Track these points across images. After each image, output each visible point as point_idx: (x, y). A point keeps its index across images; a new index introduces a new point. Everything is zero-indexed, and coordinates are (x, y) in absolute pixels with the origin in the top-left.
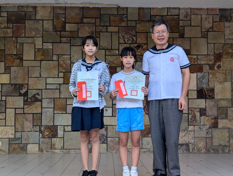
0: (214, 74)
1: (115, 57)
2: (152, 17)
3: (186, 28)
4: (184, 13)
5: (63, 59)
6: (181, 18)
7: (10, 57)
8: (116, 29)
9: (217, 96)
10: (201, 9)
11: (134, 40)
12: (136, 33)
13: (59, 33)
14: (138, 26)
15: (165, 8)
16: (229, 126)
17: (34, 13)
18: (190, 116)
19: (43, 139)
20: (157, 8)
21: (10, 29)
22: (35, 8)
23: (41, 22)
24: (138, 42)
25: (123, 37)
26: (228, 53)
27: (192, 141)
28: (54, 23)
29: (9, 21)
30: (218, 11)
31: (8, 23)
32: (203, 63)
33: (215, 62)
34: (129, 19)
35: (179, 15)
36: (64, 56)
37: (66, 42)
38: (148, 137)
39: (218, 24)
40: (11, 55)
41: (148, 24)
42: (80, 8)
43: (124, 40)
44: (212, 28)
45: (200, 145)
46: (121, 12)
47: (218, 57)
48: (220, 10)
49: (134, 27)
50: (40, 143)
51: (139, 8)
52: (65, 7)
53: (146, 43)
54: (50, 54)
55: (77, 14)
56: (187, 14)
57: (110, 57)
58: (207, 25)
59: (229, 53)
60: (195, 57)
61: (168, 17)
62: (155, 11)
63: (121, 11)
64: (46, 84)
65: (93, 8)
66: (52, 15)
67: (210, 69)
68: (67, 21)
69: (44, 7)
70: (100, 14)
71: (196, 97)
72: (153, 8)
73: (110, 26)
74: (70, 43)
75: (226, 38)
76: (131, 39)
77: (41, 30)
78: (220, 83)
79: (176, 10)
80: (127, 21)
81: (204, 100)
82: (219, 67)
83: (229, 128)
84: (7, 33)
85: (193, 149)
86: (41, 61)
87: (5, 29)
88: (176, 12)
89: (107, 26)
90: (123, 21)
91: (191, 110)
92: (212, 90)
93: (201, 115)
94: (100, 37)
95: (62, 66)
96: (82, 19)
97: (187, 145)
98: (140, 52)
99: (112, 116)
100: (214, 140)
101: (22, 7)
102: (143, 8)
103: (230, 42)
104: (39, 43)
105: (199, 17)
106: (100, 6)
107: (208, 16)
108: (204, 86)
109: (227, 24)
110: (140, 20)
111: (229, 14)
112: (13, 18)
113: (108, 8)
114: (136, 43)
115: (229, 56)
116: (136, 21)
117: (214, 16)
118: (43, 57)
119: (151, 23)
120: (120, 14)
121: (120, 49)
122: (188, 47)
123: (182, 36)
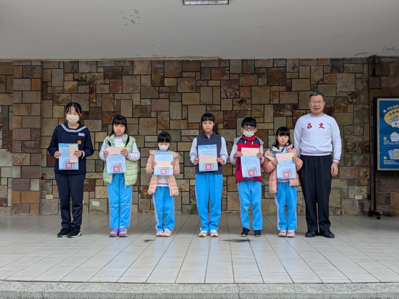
1: (216, 113)
2: (256, 69)
3: (293, 80)
4: (291, 64)
5: (161, 116)
6: (287, 71)
7: (107, 114)
8: (218, 83)
10: (310, 60)
11: (237, 94)
12: (239, 86)
13: (157, 88)
14: (242, 79)
15: (270, 59)
16: (341, 187)
17: (132, 68)
19: (142, 200)
20: (261, 59)
21: (107, 86)
22: (132, 62)
23: (139, 77)
24: (241, 96)
25: (225, 91)
27: (301, 202)
28: (152, 78)
29: (106, 76)
30: (329, 61)
31: (104, 79)
34: (231, 72)
35: (286, 67)
36: (162, 113)
37: (165, 97)
39: (329, 76)
40: (108, 112)
41: (252, 77)
42: (180, 61)
43: (226, 95)
44: (322, 80)
46: (223, 65)
47: (329, 112)
48: (332, 60)
49: (237, 81)
50: (139, 203)
51: (242, 60)
52: (164, 61)
53: (250, 97)
54: (149, 110)
55: (177, 68)
56: (295, 65)
58: (317, 77)
59: (341, 107)
60: (304, 111)
61: (274, 69)
62: (260, 62)
63: (224, 63)
64: (145, 142)
65: (193, 60)
66: (150, 70)
68: (165, 76)
69: (141, 61)
70: (201, 67)
72: (258, 60)
73: (211, 80)
74: (169, 99)
75: (338, 90)
76: (234, 93)
77: (139, 86)
79: (282, 61)
80: (230, 74)
83: (341, 189)
84: (104, 89)
85: (301, 211)
86: (139, 118)
87: (102, 86)
88: (283, 63)
89: (208, 80)
90: (226, 74)
94: (200, 92)
95: (160, 123)
96: (181, 73)
98: (243, 107)
101: (119, 62)
102: (247, 60)
103: (343, 96)
104: (136, 99)
105: (309, 68)
106: (200, 59)
107: (318, 67)
109: (339, 75)
110: (243, 73)
111: (342, 65)
112: (110, 74)
113: (208, 61)
114: (239, 98)
115: (341, 111)
116: (239, 74)
117: (325, 67)
118: (141, 114)
119: (256, 76)
120: (221, 67)
121: (222, 104)
122: (295, 102)
123: (289, 89)
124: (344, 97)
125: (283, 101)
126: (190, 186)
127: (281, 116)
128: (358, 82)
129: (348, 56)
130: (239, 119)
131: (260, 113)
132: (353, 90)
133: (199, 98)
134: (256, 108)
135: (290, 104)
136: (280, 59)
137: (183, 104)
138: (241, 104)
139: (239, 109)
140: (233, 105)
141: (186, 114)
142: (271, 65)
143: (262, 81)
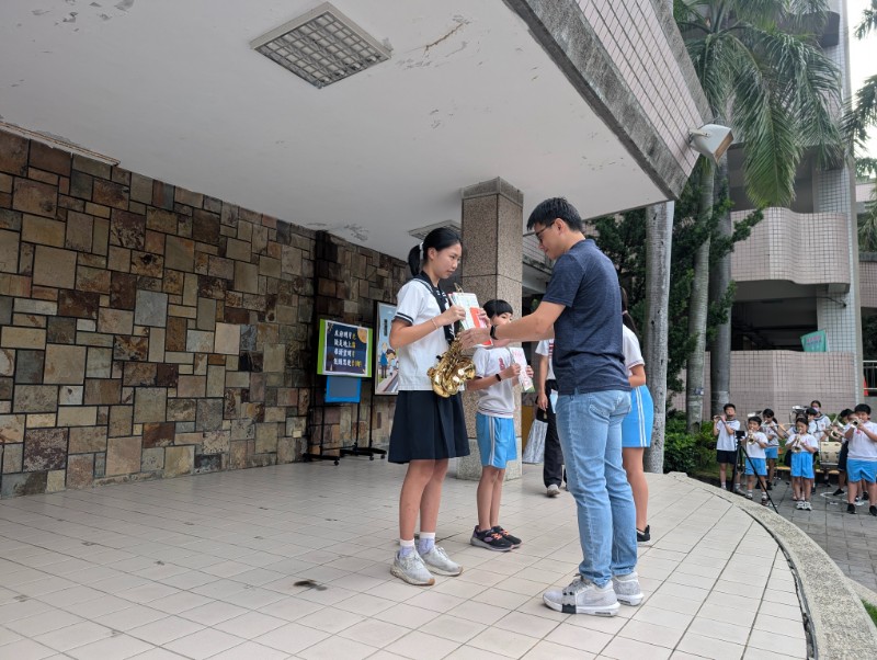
0: (264, 329)
1: (97, 272)
2: (176, 205)
3: (229, 240)
4: (228, 212)
6: (222, 221)
8: (105, 211)
9: (266, 368)
10: (253, 213)
11: (140, 244)
12: (146, 229)
14: (150, 216)
15: (198, 195)
16: (279, 419)
18: (227, 403)
20: (185, 190)
24: (147, 249)
25: (119, 231)
26: (284, 297)
27: (227, 449)
30: (276, 224)
32: (250, 307)
33: (267, 308)
34: (133, 197)
35: (220, 215)
38: (155, 446)
39: (274, 246)
41: (168, 217)
42: (24, 141)
43: (120, 240)
44: (266, 249)
45: (238, 455)
46: (118, 178)
47: (271, 301)
48: (279, 222)
49: (143, 218)
51: (154, 181)
53: (163, 254)
55: (14, 153)
56: (233, 216)
57: (86, 269)
58: (260, 243)
60: (240, 295)
61: (203, 212)
62: (182, 194)
63: (119, 176)
65: (55, 149)
67: (259, 320)
70: (72, 169)
71: (236, 368)
72: (180, 189)
73: (91, 202)
75: (283, 270)
76: (135, 240)
78: (272, 346)
79: (216, 204)
80: (130, 200)
81: (247, 374)
82: (272, 318)
83: (278, 422)
85: (227, 462)
88: (215, 207)
89: (85, 201)
90: (122, 198)
91: (229, 392)
92: (260, 357)
93: (243, 401)
94: (66, 222)
96: (28, 166)
97: (218, 456)
98: (150, 270)
99: (83, 405)
100: (257, 444)
102: (162, 183)
103: (288, 280)
105: (250, 226)
106: (73, 151)
107: (262, 227)
108: (250, 349)
109: (285, 248)
110: (154, 206)
111: (289, 233)
113: (89, 160)
114: (144, 251)
115: (285, 302)
116: (146, 205)
117: (270, 230)
119: (174, 217)
120: (115, 181)
121: (110, 256)
122: (230, 277)
123: (222, 254)
124: (289, 282)
125: (213, 272)
126: (26, 429)
127: (209, 297)
128: (305, 263)
129: (297, 223)
130: (142, 292)
131: (177, 286)
132: (298, 274)
133: (63, 235)
134: (172, 275)
135: (222, 279)
136: (213, 199)
137: (24, 238)
138: (145, 264)
139: (142, 272)
140: (132, 263)
141: (30, 263)
142: (199, 205)
143: (185, 229)
